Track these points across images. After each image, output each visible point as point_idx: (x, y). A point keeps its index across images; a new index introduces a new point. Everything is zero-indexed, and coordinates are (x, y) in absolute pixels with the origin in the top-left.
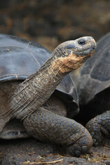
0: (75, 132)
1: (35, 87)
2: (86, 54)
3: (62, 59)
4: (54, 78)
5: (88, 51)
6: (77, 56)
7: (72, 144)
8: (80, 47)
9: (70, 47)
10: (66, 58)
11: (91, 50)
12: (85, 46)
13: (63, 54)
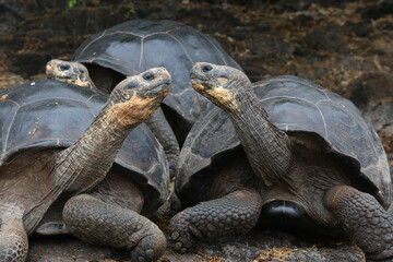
0: (135, 230)
1: (85, 149)
2: (157, 94)
3: (121, 105)
4: (111, 134)
5: (160, 88)
6: (143, 97)
7: (134, 248)
8: (147, 84)
9: (131, 86)
10: (127, 103)
11: (164, 87)
12: (155, 82)
13: (122, 98)
